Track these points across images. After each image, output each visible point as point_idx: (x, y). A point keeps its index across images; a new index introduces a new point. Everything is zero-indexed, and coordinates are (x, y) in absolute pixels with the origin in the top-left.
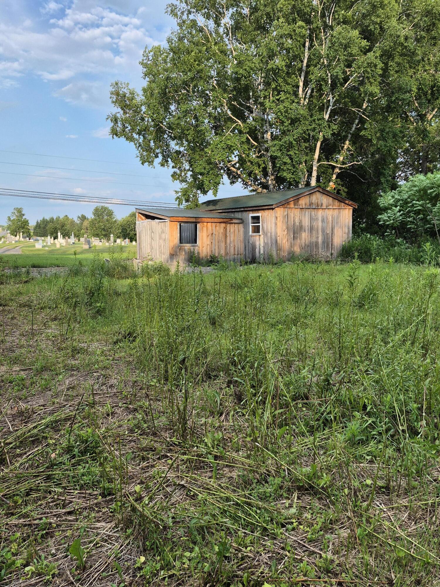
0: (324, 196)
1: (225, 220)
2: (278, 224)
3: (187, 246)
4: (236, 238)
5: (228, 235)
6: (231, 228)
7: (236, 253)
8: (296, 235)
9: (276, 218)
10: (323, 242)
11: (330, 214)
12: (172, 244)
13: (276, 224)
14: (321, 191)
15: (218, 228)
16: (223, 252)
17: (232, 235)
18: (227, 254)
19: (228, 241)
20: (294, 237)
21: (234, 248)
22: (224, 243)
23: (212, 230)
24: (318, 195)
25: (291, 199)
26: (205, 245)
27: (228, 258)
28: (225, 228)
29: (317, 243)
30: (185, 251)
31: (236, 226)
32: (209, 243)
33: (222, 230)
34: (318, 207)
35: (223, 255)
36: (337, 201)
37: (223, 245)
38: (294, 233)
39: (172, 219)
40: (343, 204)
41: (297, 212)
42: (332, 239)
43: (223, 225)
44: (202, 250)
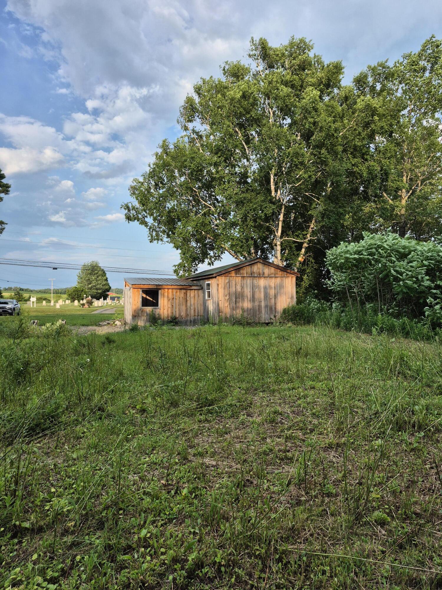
0: (266, 266)
1: (184, 287)
2: (220, 290)
3: (149, 309)
4: (196, 301)
5: (188, 299)
6: (192, 294)
7: (196, 315)
8: (238, 300)
9: (218, 285)
10: (266, 306)
11: (272, 282)
12: (134, 307)
13: (218, 290)
14: (261, 261)
15: (178, 293)
16: (183, 314)
17: (192, 300)
18: (187, 315)
19: (189, 304)
20: (236, 301)
21: (194, 310)
22: (184, 306)
23: (173, 295)
24: (260, 266)
25: (232, 269)
26: (166, 308)
27: (189, 319)
28: (186, 294)
29: (260, 306)
30: (146, 312)
31: (196, 291)
32: (170, 306)
33: (182, 295)
34: (260, 276)
35: (184, 316)
36: (279, 270)
37: (183, 308)
38: (236, 298)
39: (134, 286)
40: (285, 273)
41: (239, 279)
42: (275, 304)
43: (184, 291)
44: (163, 312)
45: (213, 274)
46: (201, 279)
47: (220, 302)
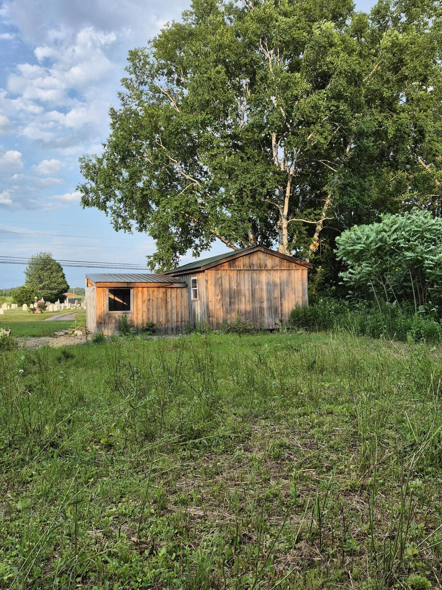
0: (268, 255)
1: (163, 284)
2: (209, 287)
3: (118, 314)
4: (179, 303)
5: (169, 300)
6: (173, 294)
7: (180, 320)
8: (232, 300)
9: (207, 281)
10: (270, 308)
11: (277, 277)
12: (99, 312)
13: (207, 288)
14: (263, 250)
15: (156, 293)
16: (162, 319)
17: (174, 301)
18: (167, 321)
19: (169, 307)
20: (230, 302)
21: (177, 315)
22: (164, 310)
23: (149, 295)
24: (261, 255)
25: (224, 261)
26: (140, 313)
27: (170, 325)
28: (166, 293)
29: (261, 309)
30: (115, 318)
31: (179, 290)
32: (145, 309)
33: (161, 295)
34: (262, 268)
35: (164, 322)
36: (285, 261)
37: (163, 312)
38: (230, 298)
39: (99, 285)
40: (294, 264)
41: (233, 274)
42: (281, 304)
43: (163, 290)
44: (137, 317)
45: (200, 267)
46: (184, 274)
47: (210, 303)
